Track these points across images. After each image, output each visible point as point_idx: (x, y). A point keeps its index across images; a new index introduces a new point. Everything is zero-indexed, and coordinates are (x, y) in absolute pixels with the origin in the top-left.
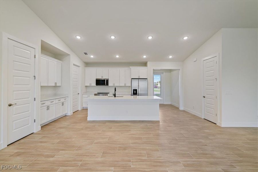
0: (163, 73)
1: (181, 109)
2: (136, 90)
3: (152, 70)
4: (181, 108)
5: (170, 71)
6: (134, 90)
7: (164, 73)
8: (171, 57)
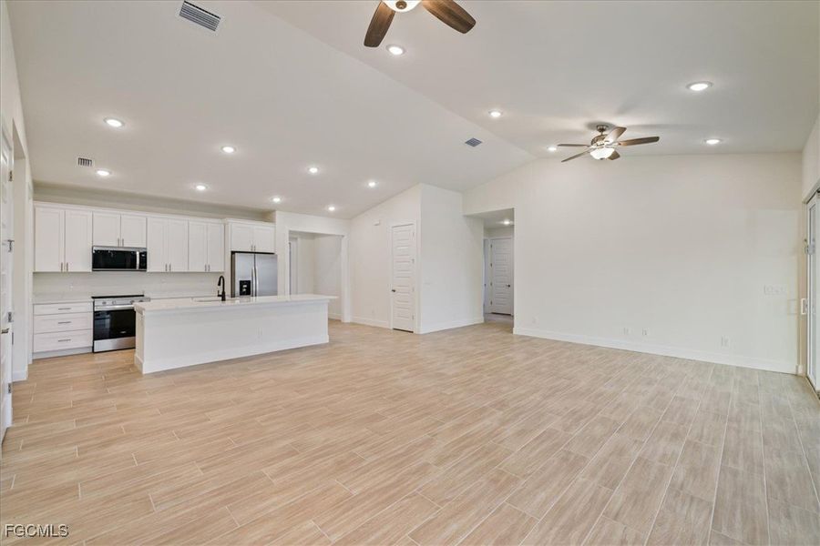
0: (296, 239)
1: (346, 321)
2: (248, 283)
3: (287, 232)
4: (347, 319)
5: (314, 236)
6: (242, 283)
7: (299, 239)
8: (332, 209)
